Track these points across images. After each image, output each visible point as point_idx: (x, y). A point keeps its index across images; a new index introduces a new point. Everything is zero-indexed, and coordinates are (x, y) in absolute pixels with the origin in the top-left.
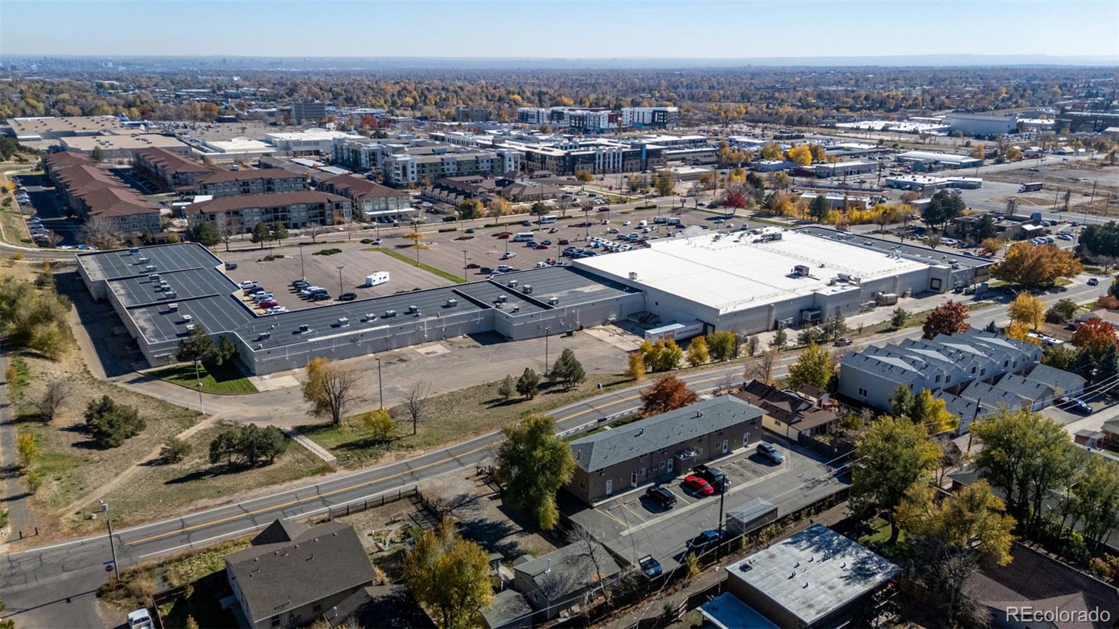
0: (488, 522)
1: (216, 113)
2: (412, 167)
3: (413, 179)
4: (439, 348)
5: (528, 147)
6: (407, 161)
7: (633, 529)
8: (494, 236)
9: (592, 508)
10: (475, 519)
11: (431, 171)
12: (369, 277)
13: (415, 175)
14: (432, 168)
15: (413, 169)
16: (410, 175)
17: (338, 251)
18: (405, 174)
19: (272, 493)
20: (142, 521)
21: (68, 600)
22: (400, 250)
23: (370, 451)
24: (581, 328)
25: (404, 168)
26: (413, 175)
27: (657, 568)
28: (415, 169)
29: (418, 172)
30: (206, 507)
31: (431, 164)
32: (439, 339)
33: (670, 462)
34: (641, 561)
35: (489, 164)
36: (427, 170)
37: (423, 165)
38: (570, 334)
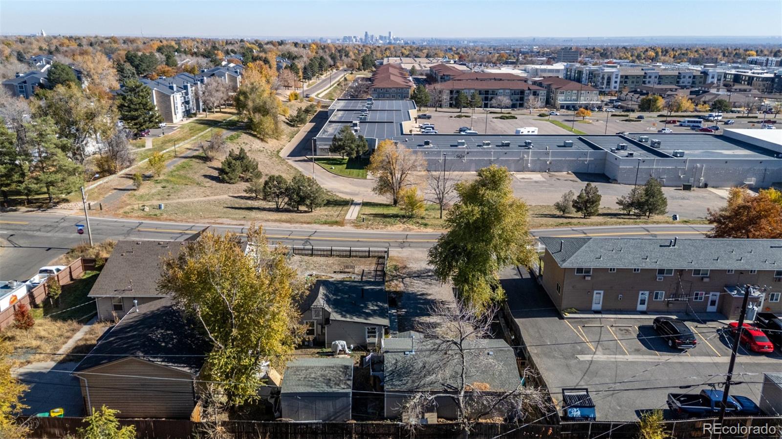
0: (429, 297)
1: (504, 59)
2: (616, 78)
3: (615, 88)
4: (537, 177)
5: (738, 72)
6: (613, 72)
7: (600, 357)
8: (661, 122)
9: (562, 318)
10: (418, 291)
11: (633, 82)
12: (518, 129)
13: (618, 85)
14: (634, 80)
15: (616, 80)
16: (613, 84)
17: (514, 118)
18: (609, 83)
19: (278, 227)
20: (170, 220)
21: (50, 249)
22: (566, 122)
23: (388, 220)
24: (706, 186)
25: (609, 79)
26: (616, 85)
27: (587, 411)
28: (618, 80)
29: (621, 82)
30: (222, 224)
31: (633, 77)
32: (541, 171)
33: (714, 296)
34: (567, 393)
35: (691, 80)
36: (629, 81)
37: (626, 77)
38: (687, 188)
